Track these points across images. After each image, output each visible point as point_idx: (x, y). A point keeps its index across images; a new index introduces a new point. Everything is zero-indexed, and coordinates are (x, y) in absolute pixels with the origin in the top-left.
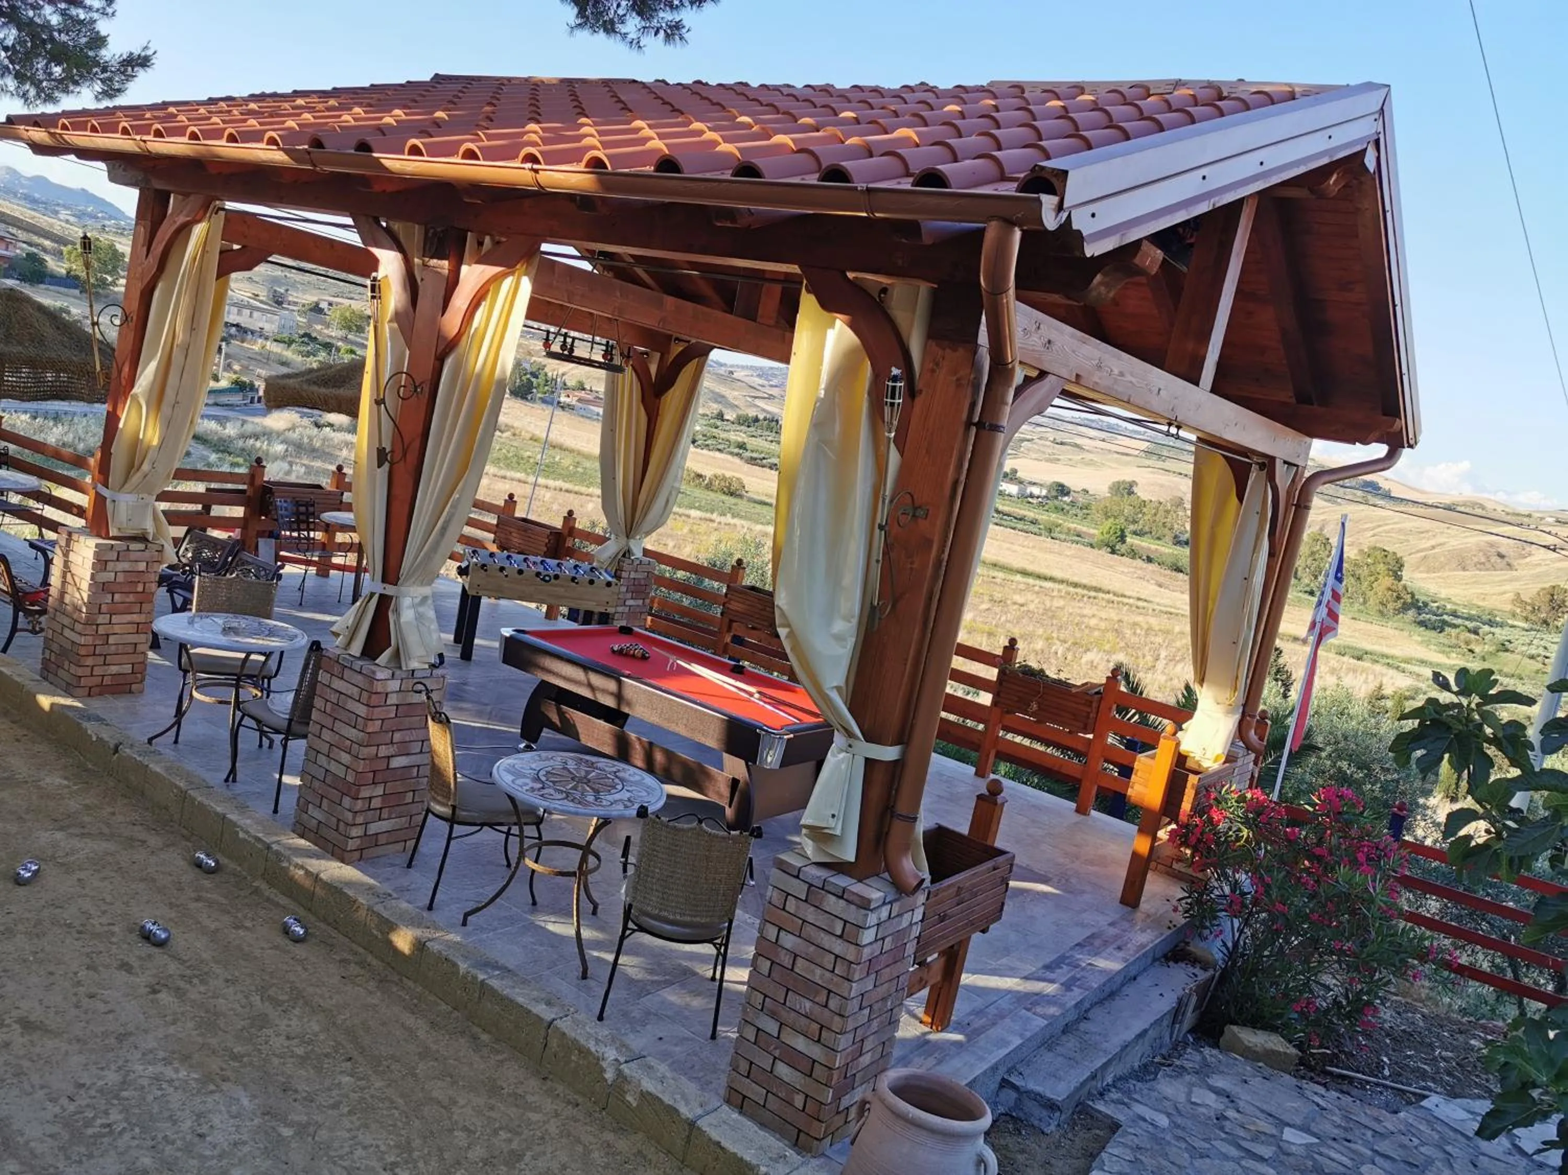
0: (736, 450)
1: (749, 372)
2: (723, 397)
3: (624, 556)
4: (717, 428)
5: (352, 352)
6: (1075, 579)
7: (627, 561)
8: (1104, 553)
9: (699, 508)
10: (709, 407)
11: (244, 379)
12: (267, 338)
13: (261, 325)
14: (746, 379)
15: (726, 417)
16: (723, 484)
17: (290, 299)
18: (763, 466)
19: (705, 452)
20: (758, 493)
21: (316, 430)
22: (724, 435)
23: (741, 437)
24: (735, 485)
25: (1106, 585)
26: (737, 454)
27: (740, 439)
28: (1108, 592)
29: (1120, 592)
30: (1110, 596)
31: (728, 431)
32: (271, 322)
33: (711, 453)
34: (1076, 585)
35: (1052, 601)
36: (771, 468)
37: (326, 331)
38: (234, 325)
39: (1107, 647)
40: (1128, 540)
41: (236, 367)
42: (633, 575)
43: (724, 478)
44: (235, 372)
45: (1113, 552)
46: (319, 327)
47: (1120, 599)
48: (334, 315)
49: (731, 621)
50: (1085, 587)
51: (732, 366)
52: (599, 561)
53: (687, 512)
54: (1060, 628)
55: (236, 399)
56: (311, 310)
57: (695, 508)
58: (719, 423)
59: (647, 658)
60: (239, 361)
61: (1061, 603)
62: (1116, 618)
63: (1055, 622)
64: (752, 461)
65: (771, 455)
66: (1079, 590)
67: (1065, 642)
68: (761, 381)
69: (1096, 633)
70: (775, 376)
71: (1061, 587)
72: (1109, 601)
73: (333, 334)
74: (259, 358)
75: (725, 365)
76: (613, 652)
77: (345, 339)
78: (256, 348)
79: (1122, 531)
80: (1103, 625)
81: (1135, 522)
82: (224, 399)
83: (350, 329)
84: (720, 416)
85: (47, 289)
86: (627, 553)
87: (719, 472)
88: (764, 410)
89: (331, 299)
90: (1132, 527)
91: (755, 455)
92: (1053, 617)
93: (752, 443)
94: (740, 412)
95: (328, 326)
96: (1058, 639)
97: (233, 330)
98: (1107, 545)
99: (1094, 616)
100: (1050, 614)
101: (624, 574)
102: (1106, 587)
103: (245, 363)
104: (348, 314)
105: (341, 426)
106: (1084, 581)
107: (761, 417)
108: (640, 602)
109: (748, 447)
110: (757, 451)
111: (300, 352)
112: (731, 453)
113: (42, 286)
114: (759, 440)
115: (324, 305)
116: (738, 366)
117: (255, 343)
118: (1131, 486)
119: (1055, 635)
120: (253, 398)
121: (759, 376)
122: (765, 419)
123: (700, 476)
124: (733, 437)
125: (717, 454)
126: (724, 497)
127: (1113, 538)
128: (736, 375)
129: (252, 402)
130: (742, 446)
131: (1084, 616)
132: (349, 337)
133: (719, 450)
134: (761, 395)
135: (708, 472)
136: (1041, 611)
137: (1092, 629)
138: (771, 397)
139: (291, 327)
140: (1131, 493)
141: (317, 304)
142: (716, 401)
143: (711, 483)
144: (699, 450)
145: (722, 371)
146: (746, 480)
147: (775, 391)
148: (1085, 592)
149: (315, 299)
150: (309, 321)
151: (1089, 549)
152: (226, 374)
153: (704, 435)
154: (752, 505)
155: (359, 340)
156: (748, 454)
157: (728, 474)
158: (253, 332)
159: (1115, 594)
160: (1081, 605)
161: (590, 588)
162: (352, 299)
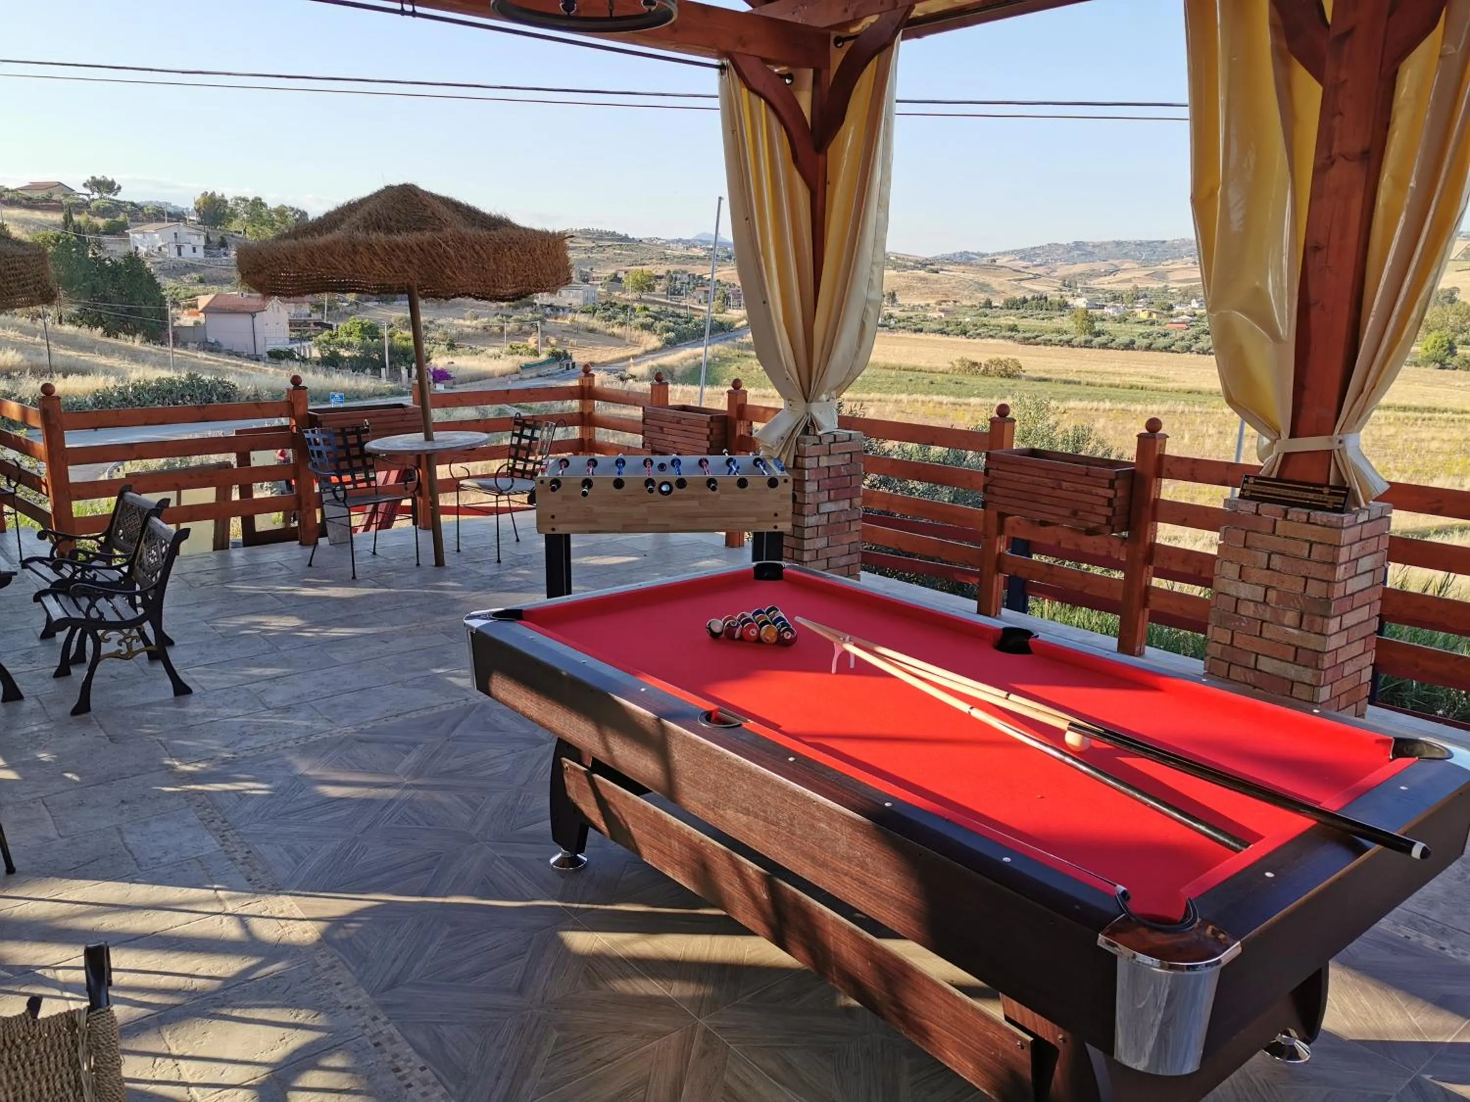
0: (1009, 334)
1: (1012, 257)
2: (988, 285)
3: (806, 431)
4: (986, 316)
5: (645, 309)
6: (1404, 403)
7: (811, 439)
8: (1433, 371)
9: (978, 395)
10: (976, 298)
11: (558, 350)
12: (576, 312)
13: (569, 301)
14: (1009, 264)
15: (994, 304)
16: (999, 367)
17: (594, 275)
18: (1037, 344)
19: (977, 340)
20: (1035, 371)
21: (621, 383)
22: (993, 322)
23: (1012, 320)
24: (1012, 367)
25: (1440, 403)
26: (1010, 337)
27: (1011, 323)
28: (1445, 411)
29: (1460, 408)
30: (1449, 415)
31: (999, 317)
32: (576, 297)
33: (984, 341)
34: (1405, 409)
35: (1380, 429)
36: (1045, 344)
37: (623, 296)
38: (548, 306)
39: (1456, 471)
40: (1459, 351)
41: (553, 341)
42: (824, 462)
43: (1000, 362)
44: (552, 346)
45: (1443, 367)
46: (617, 294)
47: (1461, 416)
48: (628, 281)
49: (1002, 516)
50: (1416, 409)
51: (994, 255)
52: (767, 448)
53: (967, 401)
54: (1396, 457)
55: (554, 368)
56: (612, 281)
57: (974, 395)
58: (988, 311)
59: (788, 644)
60: (554, 335)
61: (1392, 430)
62: (1462, 438)
63: (1389, 451)
64: (1026, 341)
65: (1044, 331)
66: (1410, 414)
67: (1405, 472)
68: (1025, 264)
69: (1441, 458)
70: (1038, 255)
71: (1388, 413)
72: (1447, 420)
73: (629, 297)
74: (570, 329)
75: (987, 255)
76: (715, 635)
77: (640, 300)
78: (568, 322)
79: (1450, 342)
80: (1446, 447)
81: (1463, 331)
82: (544, 371)
83: (642, 290)
84: (988, 304)
85: (400, 305)
86: (810, 427)
87: (994, 357)
88: (1031, 290)
89: (627, 268)
90: (1460, 337)
91: (1027, 335)
92: (1385, 447)
93: (1022, 324)
94: (1007, 297)
95: (624, 291)
96: (1396, 469)
97: (548, 310)
98: (1435, 361)
99: (1433, 439)
100: (1381, 444)
101: (808, 463)
102: (1442, 406)
103: (559, 336)
104: (638, 277)
105: (642, 376)
106: (1415, 403)
107: (1029, 297)
108: (845, 504)
109: (1020, 328)
110: (1029, 331)
111: (603, 318)
112: (1004, 337)
113: (396, 303)
114: (1030, 320)
115: (621, 275)
116: (999, 254)
117: (565, 318)
118: (1452, 294)
119: (1391, 465)
120: (568, 365)
121: (1022, 258)
122: (1033, 299)
123: (975, 364)
124: (1003, 321)
125: (990, 341)
126: (1002, 381)
127: (1441, 351)
128: (998, 263)
129: (568, 369)
130: (1013, 328)
131: (1423, 440)
132: (643, 297)
133: (991, 336)
134: (1026, 276)
135: (982, 359)
136: (1369, 443)
137: (1437, 453)
138: (1037, 277)
139: (594, 298)
140: (1452, 301)
141: (616, 275)
142: (982, 291)
143: (987, 368)
144: (971, 340)
145: (985, 261)
146: (1022, 361)
147: (1040, 270)
148: (1418, 414)
149: (613, 271)
150: (608, 290)
151: (1413, 368)
152: (545, 349)
153: (975, 325)
154: (1032, 383)
155: (652, 298)
156: (1021, 335)
157: (1003, 357)
158: (564, 309)
159: (1455, 412)
160: (1416, 429)
161: (741, 494)
162: (644, 265)
